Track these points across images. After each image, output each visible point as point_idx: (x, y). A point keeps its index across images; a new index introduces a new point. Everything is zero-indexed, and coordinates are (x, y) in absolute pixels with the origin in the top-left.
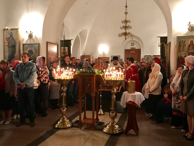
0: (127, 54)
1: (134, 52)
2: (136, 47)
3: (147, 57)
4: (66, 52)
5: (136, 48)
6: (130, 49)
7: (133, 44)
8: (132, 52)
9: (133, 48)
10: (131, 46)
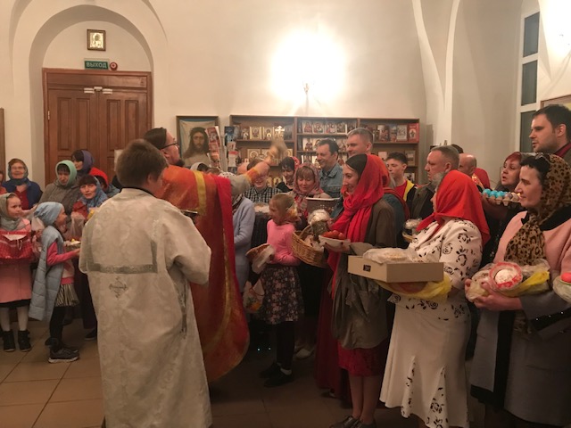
0: (60, 99)
1: (108, 91)
3: (191, 125)
6: (82, 67)
8: (96, 88)
9: (102, 63)
10: (89, 49)
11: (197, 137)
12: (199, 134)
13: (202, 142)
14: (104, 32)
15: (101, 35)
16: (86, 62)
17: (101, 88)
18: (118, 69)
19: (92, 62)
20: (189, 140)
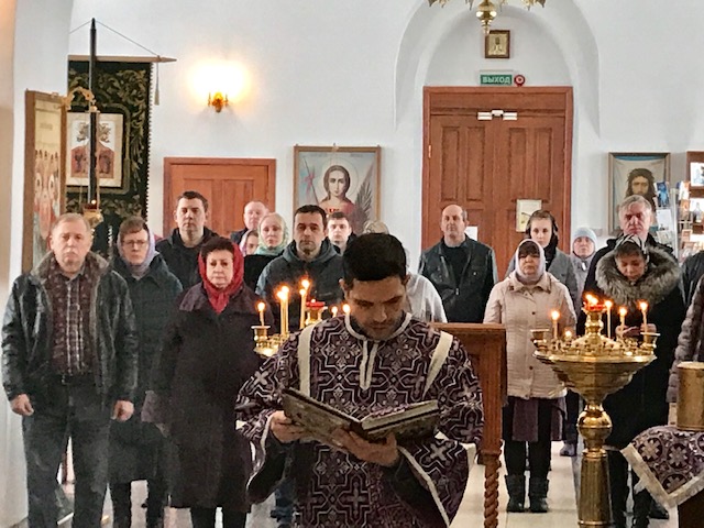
0: (445, 128)
1: (511, 116)
2: (532, 68)
3: (631, 165)
4: (107, 156)
5: (530, 83)
6: (474, 83)
7: (498, 41)
8: (494, 112)
9: (505, 76)
10: (487, 57)
11: (638, 184)
12: (641, 179)
13: (646, 189)
14: (507, 32)
15: (503, 37)
16: (482, 77)
17: (501, 112)
18: (526, 85)
19: (491, 77)
20: (626, 188)
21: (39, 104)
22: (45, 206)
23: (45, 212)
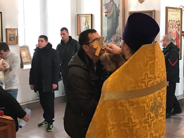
21: (169, 10)
22: (174, 32)
23: (174, 33)
